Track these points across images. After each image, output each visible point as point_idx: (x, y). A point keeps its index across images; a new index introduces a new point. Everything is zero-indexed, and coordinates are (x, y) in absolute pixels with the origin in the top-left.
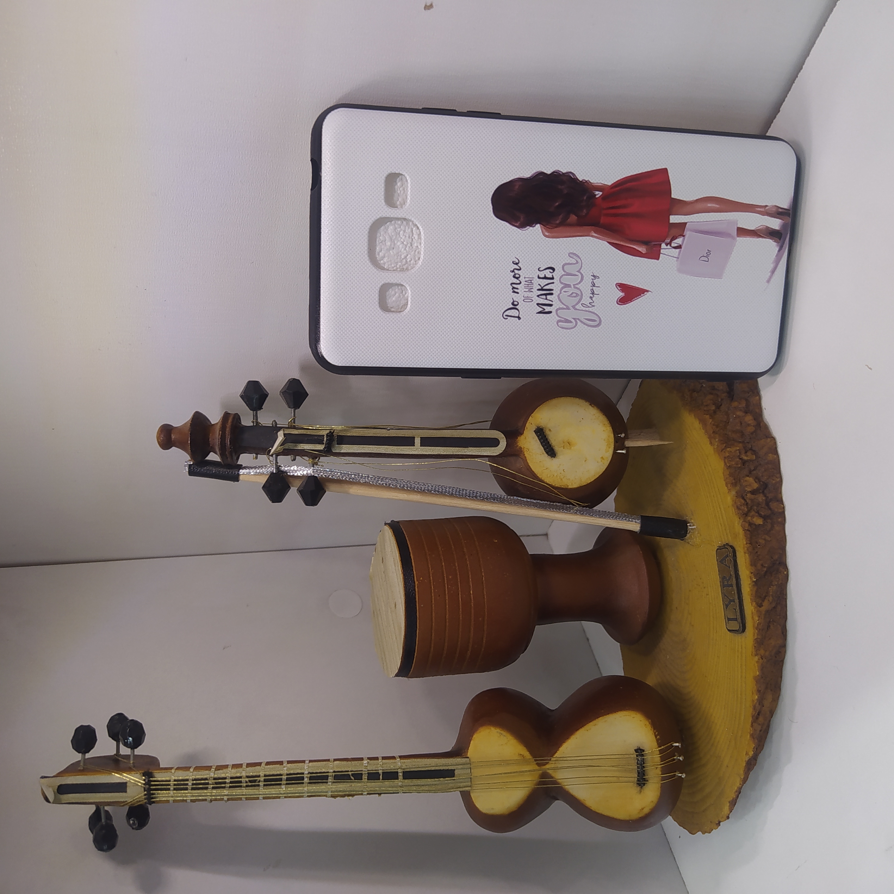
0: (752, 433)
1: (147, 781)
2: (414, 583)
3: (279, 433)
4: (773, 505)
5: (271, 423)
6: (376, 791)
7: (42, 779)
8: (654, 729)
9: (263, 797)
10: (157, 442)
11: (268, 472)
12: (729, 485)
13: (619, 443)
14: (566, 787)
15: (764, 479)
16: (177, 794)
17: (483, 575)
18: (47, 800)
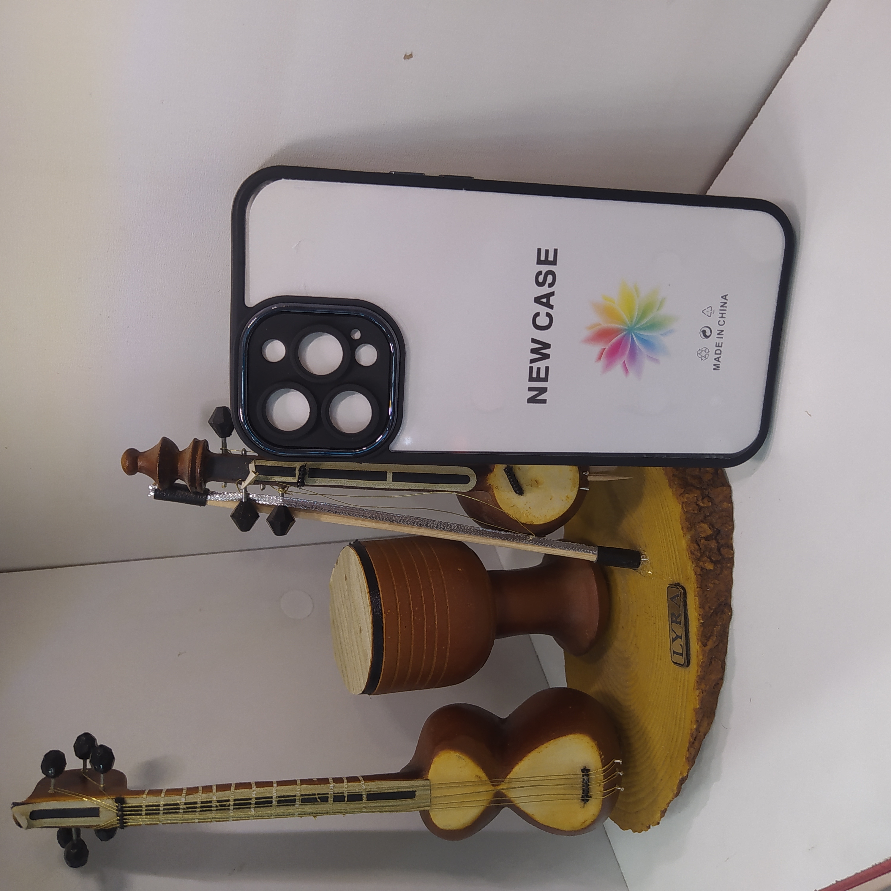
0: (710, 480)
1: (119, 807)
2: (382, 614)
3: (250, 465)
4: (724, 551)
5: (241, 450)
6: (341, 810)
7: (13, 805)
8: (599, 750)
9: (233, 819)
10: (122, 467)
11: (236, 499)
12: (685, 530)
13: (583, 481)
14: (517, 804)
15: (718, 526)
16: (149, 818)
17: (448, 605)
18: (20, 825)
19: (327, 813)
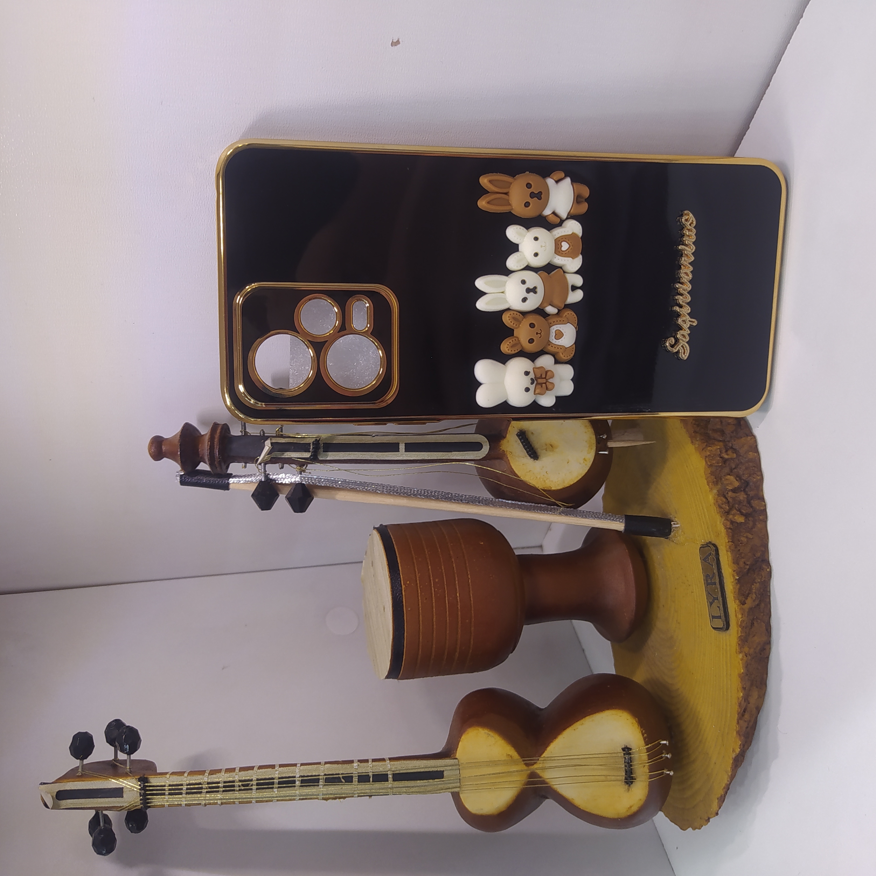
0: (732, 432)
1: (142, 786)
2: (401, 586)
3: (266, 442)
5: (259, 432)
6: (366, 793)
7: (40, 784)
8: (641, 727)
9: (256, 801)
10: (148, 453)
11: (256, 480)
12: (710, 484)
13: (601, 444)
14: (555, 787)
15: (745, 477)
16: (172, 799)
17: (469, 577)
18: (46, 805)
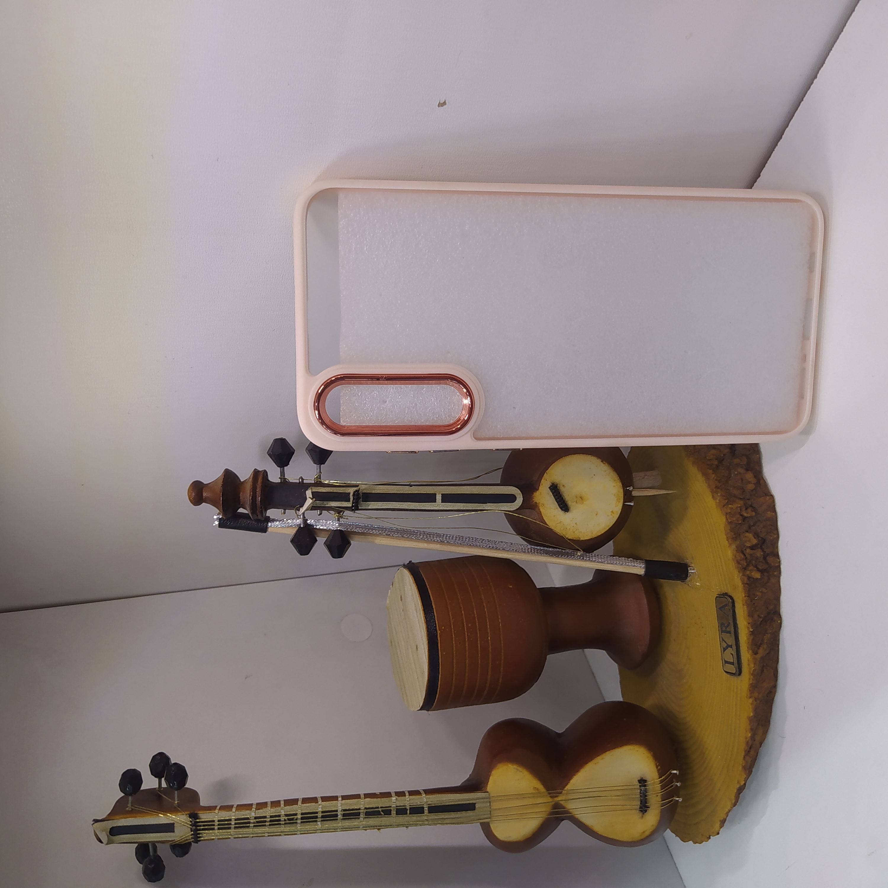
0: (752, 491)
1: (193, 822)
2: (437, 631)
3: (307, 492)
4: (770, 559)
5: (298, 478)
6: (404, 824)
7: (94, 822)
8: (656, 760)
9: (301, 833)
10: (188, 498)
11: (294, 525)
12: (730, 540)
13: (628, 496)
14: (577, 816)
15: (762, 535)
16: (221, 833)
17: (500, 621)
18: (101, 841)
19: (391, 826)
